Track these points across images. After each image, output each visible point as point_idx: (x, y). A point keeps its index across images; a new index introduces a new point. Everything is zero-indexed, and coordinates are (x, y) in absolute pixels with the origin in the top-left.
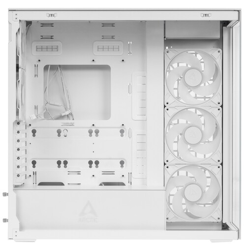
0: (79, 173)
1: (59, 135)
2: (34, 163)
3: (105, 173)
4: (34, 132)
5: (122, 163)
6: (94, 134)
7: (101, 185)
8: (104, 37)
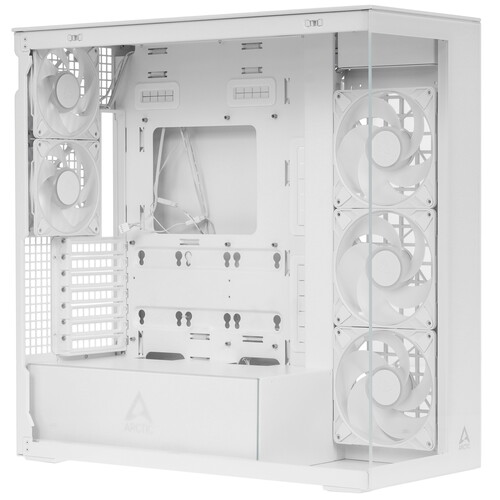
0: (207, 337)
1: (179, 264)
2: (142, 314)
3: (248, 339)
4: (142, 255)
5: (277, 320)
6: (232, 261)
7: (242, 362)
8: (246, 71)
